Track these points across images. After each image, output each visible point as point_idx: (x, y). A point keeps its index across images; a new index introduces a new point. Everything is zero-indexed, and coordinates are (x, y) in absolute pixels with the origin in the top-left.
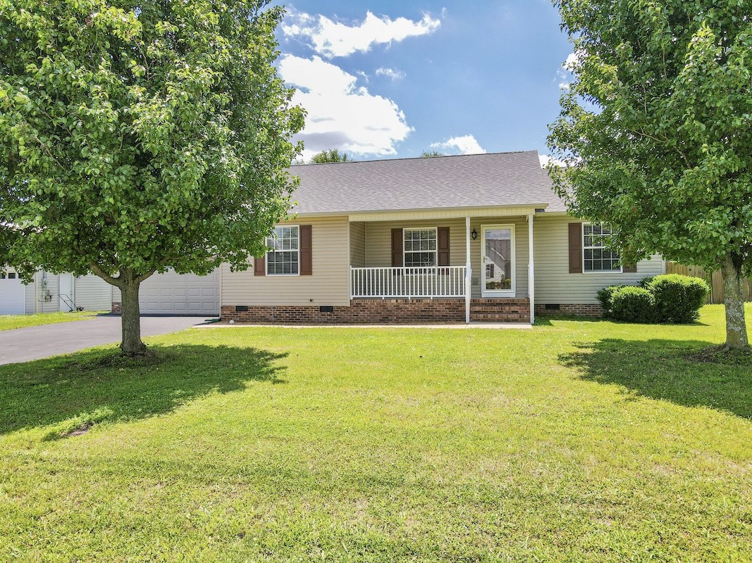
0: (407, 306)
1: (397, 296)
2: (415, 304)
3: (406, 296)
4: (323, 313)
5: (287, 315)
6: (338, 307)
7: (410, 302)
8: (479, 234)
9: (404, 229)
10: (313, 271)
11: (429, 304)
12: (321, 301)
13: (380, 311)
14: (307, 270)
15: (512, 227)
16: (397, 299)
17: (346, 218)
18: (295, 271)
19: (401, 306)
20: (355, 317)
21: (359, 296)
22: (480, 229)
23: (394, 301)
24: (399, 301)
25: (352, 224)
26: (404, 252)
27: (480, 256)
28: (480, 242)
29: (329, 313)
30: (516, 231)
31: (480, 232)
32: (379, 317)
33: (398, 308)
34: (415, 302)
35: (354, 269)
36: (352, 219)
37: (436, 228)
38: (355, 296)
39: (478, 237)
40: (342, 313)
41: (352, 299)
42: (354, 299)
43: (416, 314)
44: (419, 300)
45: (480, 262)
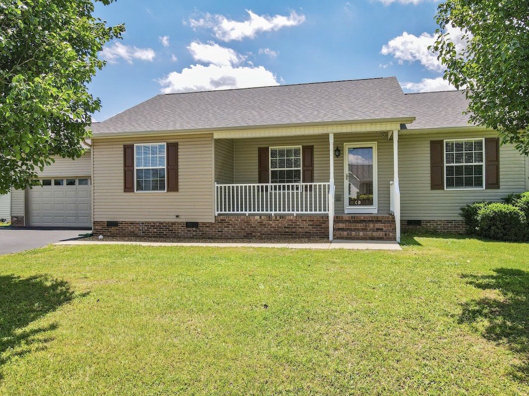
0: (271, 222)
1: (260, 212)
2: (278, 220)
3: (269, 212)
4: (189, 229)
5: (155, 230)
6: (203, 223)
7: (274, 218)
8: (341, 152)
9: (270, 148)
10: (179, 187)
11: (292, 220)
12: (187, 217)
13: (243, 227)
14: (173, 186)
15: (374, 145)
16: (260, 216)
17: (210, 136)
18: (162, 188)
19: (264, 222)
20: (220, 233)
21: (223, 212)
22: (343, 147)
23: (257, 218)
24: (263, 217)
25: (218, 141)
26: (270, 169)
27: (343, 173)
28: (343, 160)
29: (194, 229)
30: (378, 149)
31: (343, 150)
32: (243, 234)
33: (261, 224)
34: (278, 218)
35: (219, 185)
36: (217, 136)
37: (301, 146)
38: (219, 212)
39: (341, 155)
40: (208, 229)
41: (216, 215)
42: (219, 215)
43: (280, 230)
44: (282, 216)
45: (343, 179)
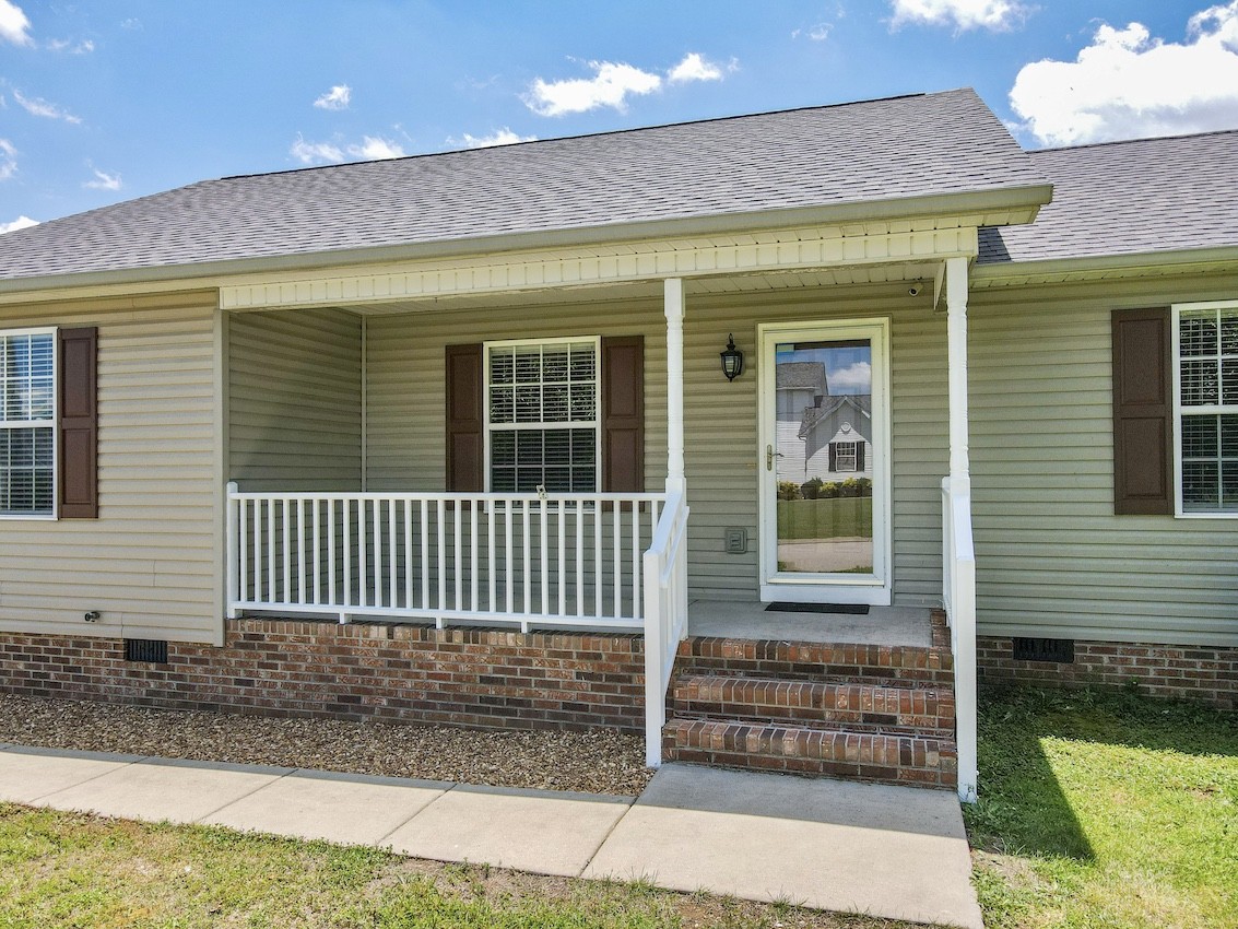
0: (429, 655)
1: (393, 611)
2: (458, 649)
3: (425, 612)
4: (134, 666)
6: (185, 647)
7: (441, 638)
8: (749, 360)
9: (487, 344)
10: (103, 501)
11: (511, 651)
12: (128, 619)
13: (328, 671)
14: (81, 500)
15: (877, 330)
16: (391, 624)
17: (210, 298)
18: (44, 503)
19: (405, 654)
21: (257, 605)
22: (754, 341)
23: (378, 633)
24: (398, 632)
25: (238, 321)
26: (489, 426)
27: (755, 441)
28: (755, 391)
29: (153, 667)
30: (893, 347)
31: (754, 353)
32: (324, 697)
33: (392, 658)
34: (458, 638)
35: (244, 497)
36: (237, 296)
37: (597, 340)
38: (245, 605)
39: (748, 373)
40: (199, 670)
41: (231, 615)
42: (246, 615)
43: (464, 690)
44: (474, 631)
45: (756, 466)
